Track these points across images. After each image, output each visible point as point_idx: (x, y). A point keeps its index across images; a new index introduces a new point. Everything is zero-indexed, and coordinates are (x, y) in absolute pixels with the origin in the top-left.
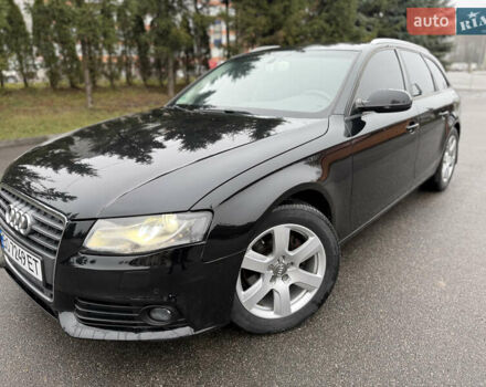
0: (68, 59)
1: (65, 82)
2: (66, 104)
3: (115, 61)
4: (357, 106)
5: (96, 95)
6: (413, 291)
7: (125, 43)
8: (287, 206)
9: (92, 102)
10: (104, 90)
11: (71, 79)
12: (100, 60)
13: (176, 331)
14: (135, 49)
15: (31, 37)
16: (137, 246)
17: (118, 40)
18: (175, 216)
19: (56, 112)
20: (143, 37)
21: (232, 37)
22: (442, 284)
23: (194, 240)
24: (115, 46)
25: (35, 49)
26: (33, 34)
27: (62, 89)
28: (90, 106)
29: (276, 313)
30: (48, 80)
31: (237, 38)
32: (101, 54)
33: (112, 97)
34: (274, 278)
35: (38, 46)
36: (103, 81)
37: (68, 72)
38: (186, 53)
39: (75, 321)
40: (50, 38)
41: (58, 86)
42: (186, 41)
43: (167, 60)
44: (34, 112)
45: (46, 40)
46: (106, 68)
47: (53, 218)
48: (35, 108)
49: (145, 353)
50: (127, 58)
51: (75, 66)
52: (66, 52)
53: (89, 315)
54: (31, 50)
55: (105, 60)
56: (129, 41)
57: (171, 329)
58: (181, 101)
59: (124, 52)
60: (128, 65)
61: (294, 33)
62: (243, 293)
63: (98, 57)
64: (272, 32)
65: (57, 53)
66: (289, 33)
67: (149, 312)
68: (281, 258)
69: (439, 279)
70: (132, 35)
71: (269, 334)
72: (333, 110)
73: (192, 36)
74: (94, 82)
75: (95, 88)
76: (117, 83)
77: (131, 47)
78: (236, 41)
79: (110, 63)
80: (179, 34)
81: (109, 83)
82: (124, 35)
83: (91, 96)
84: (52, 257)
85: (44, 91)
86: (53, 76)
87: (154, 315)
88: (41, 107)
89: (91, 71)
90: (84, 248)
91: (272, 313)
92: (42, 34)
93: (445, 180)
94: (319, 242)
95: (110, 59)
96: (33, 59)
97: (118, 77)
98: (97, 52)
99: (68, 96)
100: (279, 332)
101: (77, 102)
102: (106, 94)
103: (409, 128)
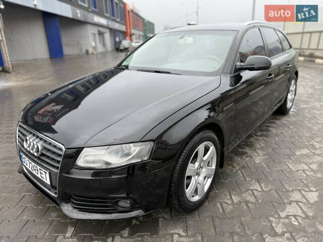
4: (237, 67)
13: (133, 213)
18: (132, 144)
23: (143, 159)
47: (54, 146)
53: (80, 205)
57: (130, 212)
58: (125, 63)
67: (117, 202)
72: (223, 71)
84: (56, 171)
87: (120, 204)
90: (76, 165)
103: (268, 77)
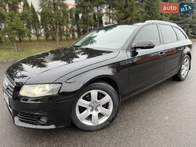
0: (52, 30)
1: (51, 38)
2: (50, 45)
3: (68, 30)
5: (61, 42)
6: (154, 119)
7: (72, 24)
8: (96, 83)
9: (59, 45)
10: (64, 40)
11: (53, 36)
12: (63, 30)
13: (49, 126)
14: (76, 26)
15: (40, 22)
16: (35, 95)
17: (70, 23)
18: (48, 85)
19: (46, 48)
20: (78, 21)
21: (111, 21)
22: (167, 118)
23: (54, 94)
24: (69, 25)
25: (41, 26)
26: (41, 21)
27: (50, 40)
28: (58, 46)
29: (93, 123)
30: (45, 37)
31: (113, 21)
32: (64, 28)
33: (66, 43)
34: (92, 110)
35: (43, 25)
36: (64, 37)
37: (52, 34)
38: (94, 27)
39: (18, 120)
40: (46, 23)
41: (48, 39)
42: (93, 22)
43: (87, 29)
44: (39, 48)
45: (45, 23)
46: (65, 33)
47: (13, 84)
48: (40, 46)
49: (44, 134)
50: (73, 29)
51: (54, 32)
52: (51, 27)
53: (22, 118)
54: (40, 27)
55: (65, 30)
56: (73, 23)
57: (48, 125)
58: (76, 45)
59: (72, 27)
60: (73, 31)
61: (135, 19)
62: (79, 115)
63: (62, 29)
64: (125, 18)
65: (48, 28)
66: (133, 19)
67: (39, 118)
68: (95, 103)
69: (166, 116)
70: (75, 21)
71: (90, 131)
72: (122, 48)
73: (96, 21)
74: (61, 38)
75: (61, 40)
76: (69, 38)
77: (74, 25)
78: (112, 22)
79: (67, 31)
80: (90, 20)
81: (66, 38)
82: (72, 21)
83: (58, 42)
84: (11, 97)
85: (44, 41)
86: (47, 36)
87: (41, 120)
88: (41, 46)
89: (60, 34)
90: (19, 94)
91: (91, 123)
92: (44, 21)
93: (184, 76)
94: (110, 97)
95: (66, 30)
96: (40, 29)
97: (69, 36)
98: (62, 27)
99: (51, 42)
100: (94, 131)
101: (54, 45)
102: (65, 42)
103: (160, 55)
